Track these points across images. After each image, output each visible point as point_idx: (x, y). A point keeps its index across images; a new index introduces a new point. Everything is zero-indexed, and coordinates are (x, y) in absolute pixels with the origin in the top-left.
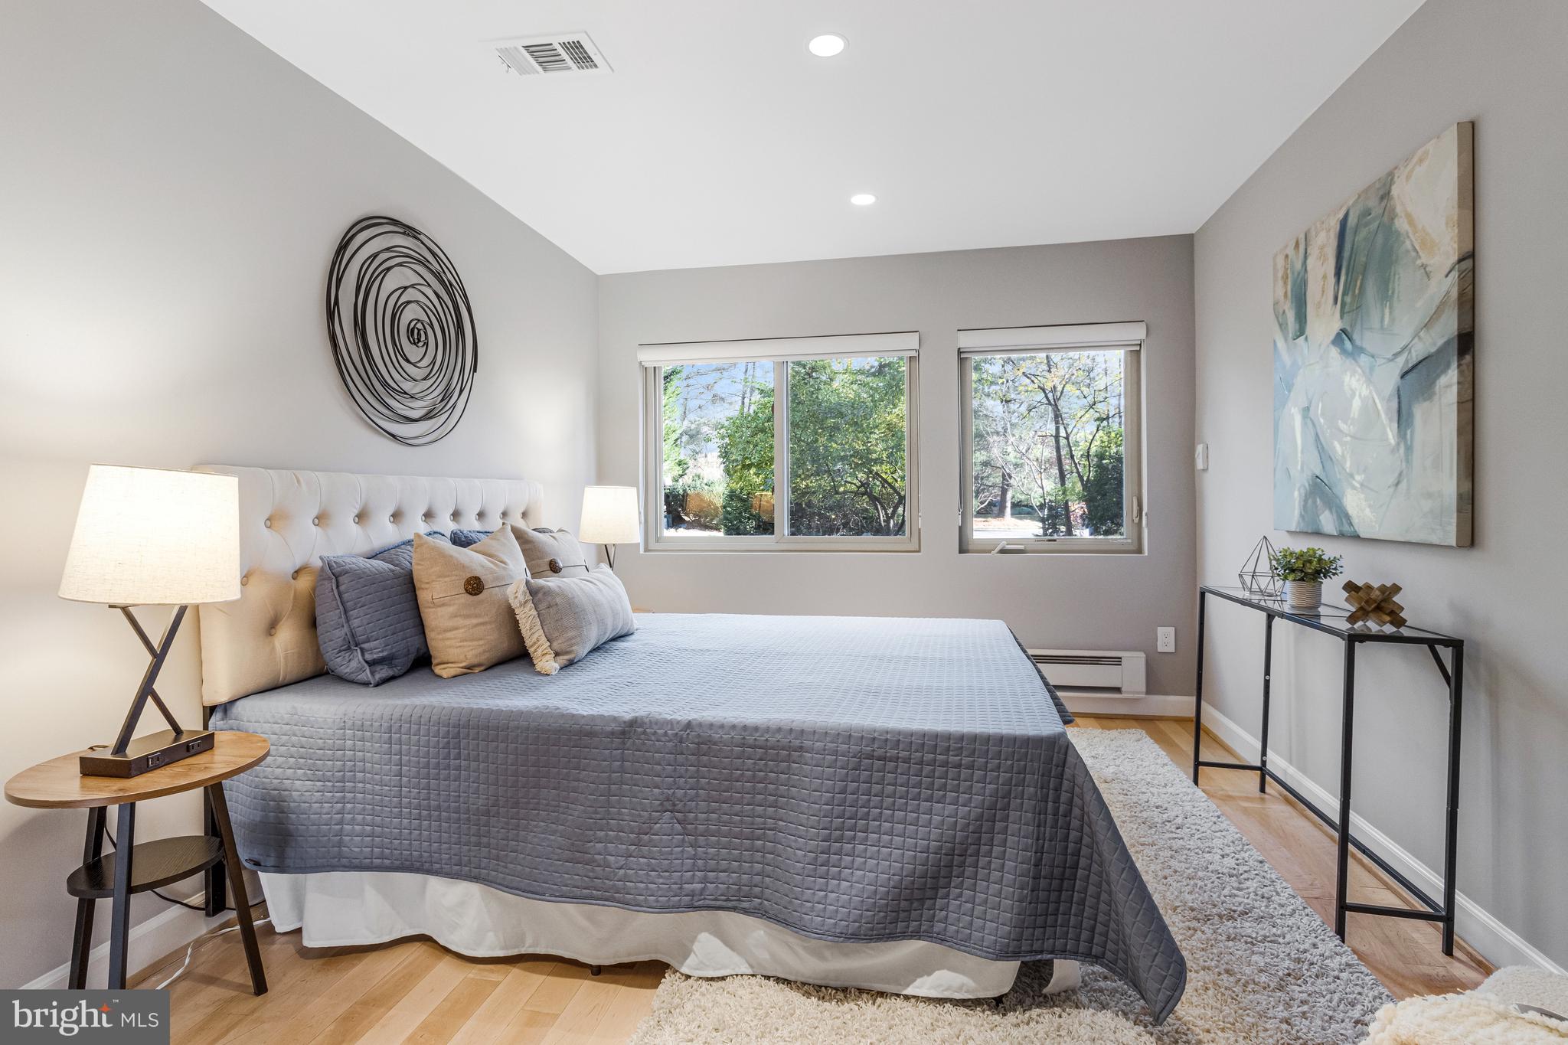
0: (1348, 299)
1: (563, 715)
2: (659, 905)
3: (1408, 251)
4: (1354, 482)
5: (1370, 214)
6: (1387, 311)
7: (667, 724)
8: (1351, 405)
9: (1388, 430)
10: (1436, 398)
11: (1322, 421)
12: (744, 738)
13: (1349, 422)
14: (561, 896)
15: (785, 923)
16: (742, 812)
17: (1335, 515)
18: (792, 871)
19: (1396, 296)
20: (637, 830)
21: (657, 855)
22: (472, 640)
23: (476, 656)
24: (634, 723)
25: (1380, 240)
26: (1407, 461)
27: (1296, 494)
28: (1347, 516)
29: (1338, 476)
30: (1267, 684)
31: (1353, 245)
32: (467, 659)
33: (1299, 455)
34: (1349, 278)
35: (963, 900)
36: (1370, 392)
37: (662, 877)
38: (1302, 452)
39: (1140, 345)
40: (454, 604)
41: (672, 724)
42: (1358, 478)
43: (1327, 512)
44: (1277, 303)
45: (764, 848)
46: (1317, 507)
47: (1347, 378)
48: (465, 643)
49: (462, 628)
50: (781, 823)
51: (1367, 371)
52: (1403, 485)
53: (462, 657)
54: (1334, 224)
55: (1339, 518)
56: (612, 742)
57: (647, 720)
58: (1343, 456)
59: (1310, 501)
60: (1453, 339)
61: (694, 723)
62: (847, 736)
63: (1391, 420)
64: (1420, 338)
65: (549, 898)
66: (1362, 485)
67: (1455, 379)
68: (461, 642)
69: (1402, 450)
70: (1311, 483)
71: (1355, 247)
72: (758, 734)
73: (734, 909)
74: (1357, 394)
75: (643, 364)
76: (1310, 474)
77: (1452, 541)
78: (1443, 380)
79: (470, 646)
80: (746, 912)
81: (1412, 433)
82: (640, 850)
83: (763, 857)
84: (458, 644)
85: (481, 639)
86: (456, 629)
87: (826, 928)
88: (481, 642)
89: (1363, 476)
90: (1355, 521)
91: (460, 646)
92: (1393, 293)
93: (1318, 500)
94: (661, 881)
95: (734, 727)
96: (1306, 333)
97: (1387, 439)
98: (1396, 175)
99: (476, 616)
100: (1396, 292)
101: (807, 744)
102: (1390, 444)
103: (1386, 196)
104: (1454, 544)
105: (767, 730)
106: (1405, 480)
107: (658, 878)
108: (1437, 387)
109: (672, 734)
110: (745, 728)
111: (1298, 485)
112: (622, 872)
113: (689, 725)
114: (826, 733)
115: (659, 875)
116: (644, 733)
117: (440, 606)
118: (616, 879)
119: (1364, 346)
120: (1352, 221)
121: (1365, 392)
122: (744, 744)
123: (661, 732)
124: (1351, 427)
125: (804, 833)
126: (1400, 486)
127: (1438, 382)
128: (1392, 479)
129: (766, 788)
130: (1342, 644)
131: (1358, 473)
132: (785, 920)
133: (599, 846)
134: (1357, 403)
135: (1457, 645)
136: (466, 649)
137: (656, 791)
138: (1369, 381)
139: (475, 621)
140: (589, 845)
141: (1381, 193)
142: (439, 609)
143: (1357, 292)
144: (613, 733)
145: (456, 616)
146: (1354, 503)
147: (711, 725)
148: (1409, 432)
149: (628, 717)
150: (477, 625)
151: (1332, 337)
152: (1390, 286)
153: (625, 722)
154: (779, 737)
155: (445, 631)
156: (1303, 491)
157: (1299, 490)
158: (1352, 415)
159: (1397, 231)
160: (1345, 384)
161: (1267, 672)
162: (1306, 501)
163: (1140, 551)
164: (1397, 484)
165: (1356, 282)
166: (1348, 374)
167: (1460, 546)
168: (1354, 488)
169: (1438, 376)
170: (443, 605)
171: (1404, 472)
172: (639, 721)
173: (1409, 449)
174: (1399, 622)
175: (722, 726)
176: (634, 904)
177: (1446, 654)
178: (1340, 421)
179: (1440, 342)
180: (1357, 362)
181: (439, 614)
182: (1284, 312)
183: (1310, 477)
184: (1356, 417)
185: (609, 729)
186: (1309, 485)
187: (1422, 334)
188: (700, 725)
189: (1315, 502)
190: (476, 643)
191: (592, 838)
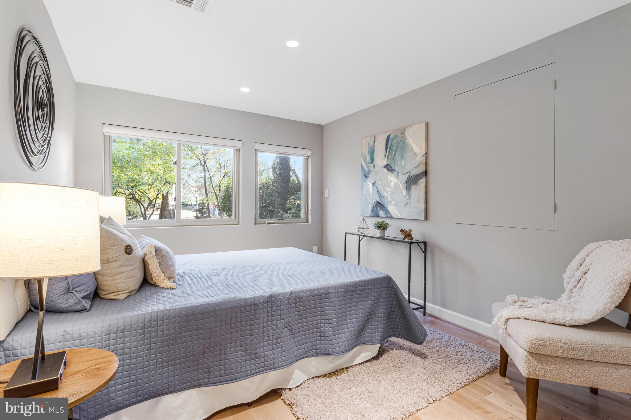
0: (390, 157)
1: (240, 300)
2: (287, 364)
3: (410, 149)
4: (391, 204)
5: (398, 137)
6: (403, 162)
7: (284, 294)
8: (391, 184)
9: (403, 191)
10: (418, 185)
11: (380, 187)
12: (311, 294)
13: (390, 188)
14: (247, 376)
15: (326, 354)
16: (310, 320)
17: (384, 212)
18: (328, 336)
19: (406, 158)
20: (276, 338)
21: (284, 346)
22: (131, 278)
23: (134, 286)
24: (271, 297)
25: (401, 144)
26: (409, 199)
27: (370, 206)
28: (389, 213)
29: (386, 202)
30: (359, 259)
31: (391, 144)
32: (130, 288)
33: (371, 195)
34: (390, 151)
35: (369, 329)
36: (397, 181)
37: (287, 353)
38: (372, 195)
39: (309, 157)
40: (120, 260)
41: (286, 294)
42: (393, 202)
43: (382, 211)
44: (363, 153)
45: (317, 331)
46: (378, 210)
47: (389, 177)
48: (128, 280)
49: (126, 272)
50: (322, 321)
51: (396, 176)
52: (408, 205)
53: (127, 287)
54: (385, 136)
55: (386, 213)
56: (263, 306)
57: (275, 295)
58: (388, 196)
59: (375, 208)
60: (424, 172)
61: (293, 292)
62: (341, 287)
63: (404, 189)
64: (413, 170)
65: (241, 379)
66: (394, 204)
67: (424, 181)
68: (125, 279)
69: (408, 196)
70: (376, 203)
71: (392, 144)
72: (315, 291)
73: (307, 357)
74: (393, 181)
75: (104, 133)
76: (375, 201)
77: (423, 219)
78: (420, 181)
79: (130, 281)
80: (311, 356)
81: (411, 193)
82: (277, 346)
83: (316, 334)
84: (124, 281)
85: (135, 277)
86: (122, 273)
87: (341, 351)
88: (135, 278)
89: (395, 202)
90: (392, 214)
91: (125, 282)
92: (405, 158)
93: (378, 208)
94: (287, 354)
95: (307, 290)
96: (374, 162)
97: (403, 193)
98: (406, 129)
99: (132, 265)
100: (406, 157)
101: (330, 291)
102: (404, 195)
103: (403, 133)
104: (424, 219)
105: (318, 289)
106: (409, 204)
107: (285, 354)
108: (419, 183)
109: (287, 297)
110: (310, 290)
111: (370, 204)
112: (272, 357)
113: (291, 293)
114: (335, 286)
115: (286, 353)
116: (276, 299)
117: (111, 262)
118: (270, 360)
119: (395, 169)
120: (391, 137)
121: (395, 181)
122: (311, 296)
123: (282, 298)
124: (391, 190)
125: (332, 322)
126: (407, 205)
127: (419, 181)
128: (405, 203)
129: (317, 310)
130: (408, 245)
131: (393, 201)
132: (326, 353)
133: (262, 349)
134: (392, 184)
135: (425, 243)
136: (128, 283)
137: (282, 321)
138: (397, 178)
139: (131, 268)
140: (257, 350)
141: (402, 132)
142: (111, 264)
143: (393, 155)
144: (264, 302)
145: (121, 267)
146: (391, 209)
147: (299, 292)
148: (410, 192)
149: (267, 295)
150: (132, 269)
151: (384, 165)
152: (404, 156)
153: (267, 297)
154: (322, 290)
155: (116, 275)
156: (372, 206)
157: (371, 205)
158: (391, 186)
159: (406, 143)
160: (389, 178)
161: (359, 255)
162: (373, 208)
163: (307, 222)
164: (406, 205)
165: (393, 153)
166: (390, 176)
167: (425, 220)
168: (391, 205)
169: (419, 180)
170: (115, 261)
171: (409, 202)
172: (273, 296)
173: (410, 196)
174: (412, 239)
175: (303, 291)
176: (278, 367)
177: (422, 246)
178: (387, 188)
179: (420, 172)
180: (392, 173)
181: (112, 267)
182: (365, 156)
183: (375, 202)
184: (392, 187)
185: (262, 301)
186: (375, 204)
187: (414, 169)
188: (295, 292)
189: (377, 208)
190: (132, 279)
191: (258, 347)
